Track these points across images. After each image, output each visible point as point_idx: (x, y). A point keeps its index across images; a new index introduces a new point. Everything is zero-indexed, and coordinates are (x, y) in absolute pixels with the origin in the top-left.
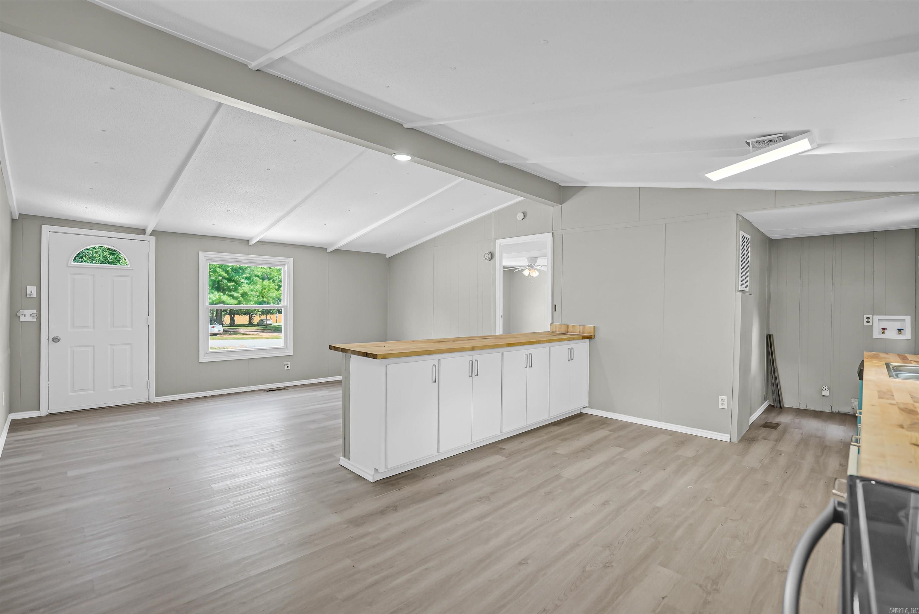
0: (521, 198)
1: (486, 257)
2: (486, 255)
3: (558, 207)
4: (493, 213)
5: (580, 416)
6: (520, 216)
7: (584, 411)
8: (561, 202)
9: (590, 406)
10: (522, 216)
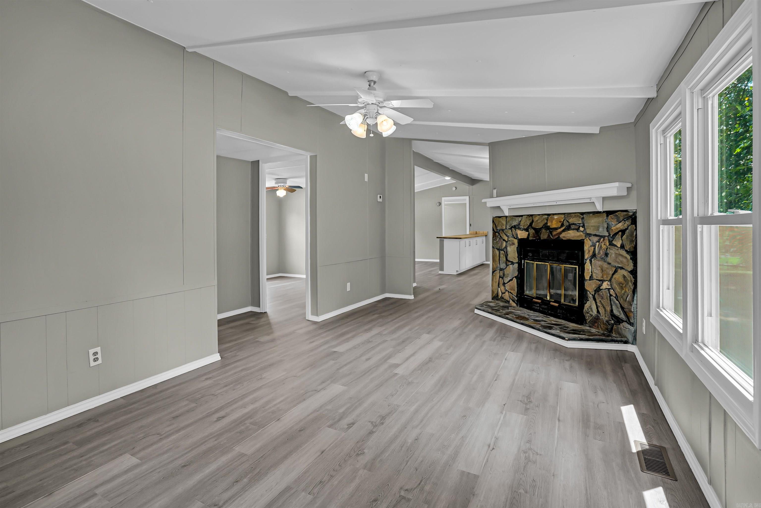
0: (455, 182)
1: (437, 205)
2: (437, 204)
3: (471, 187)
4: (440, 186)
5: (482, 265)
6: (454, 189)
7: (484, 263)
8: (472, 185)
9: (486, 261)
10: (455, 189)
